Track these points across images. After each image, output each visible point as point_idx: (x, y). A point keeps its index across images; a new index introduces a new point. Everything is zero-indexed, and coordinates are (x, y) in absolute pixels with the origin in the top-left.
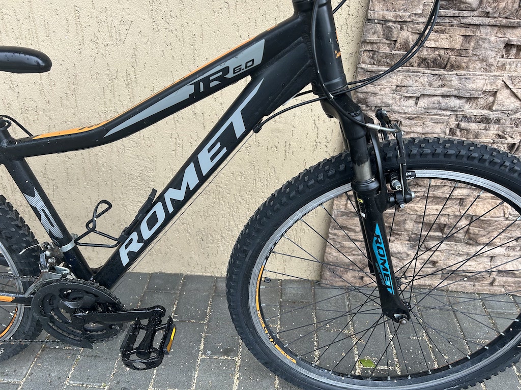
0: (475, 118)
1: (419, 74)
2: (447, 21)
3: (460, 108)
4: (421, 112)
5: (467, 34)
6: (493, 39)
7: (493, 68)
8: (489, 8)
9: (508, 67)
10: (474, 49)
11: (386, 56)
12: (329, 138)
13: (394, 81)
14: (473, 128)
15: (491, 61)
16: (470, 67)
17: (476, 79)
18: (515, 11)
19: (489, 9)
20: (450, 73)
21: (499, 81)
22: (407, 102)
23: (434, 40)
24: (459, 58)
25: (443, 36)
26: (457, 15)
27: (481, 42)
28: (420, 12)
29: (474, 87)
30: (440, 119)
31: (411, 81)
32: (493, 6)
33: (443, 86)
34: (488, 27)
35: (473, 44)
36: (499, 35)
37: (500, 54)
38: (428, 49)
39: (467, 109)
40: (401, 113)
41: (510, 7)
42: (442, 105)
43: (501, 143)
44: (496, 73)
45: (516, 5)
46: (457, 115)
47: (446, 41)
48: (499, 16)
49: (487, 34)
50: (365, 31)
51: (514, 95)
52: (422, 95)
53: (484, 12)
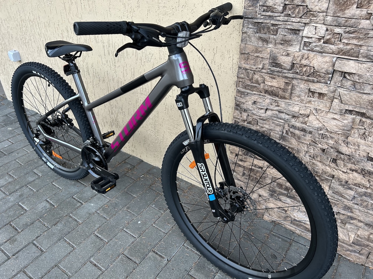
0: (298, 128)
1: (265, 97)
2: (276, 73)
3: (288, 120)
4: (268, 118)
5: (286, 82)
6: (302, 86)
7: (304, 102)
8: (297, 70)
9: (313, 103)
10: (292, 90)
11: (248, 85)
13: (252, 98)
14: (297, 133)
15: (303, 98)
16: (293, 99)
17: (294, 106)
18: (312, 74)
19: (298, 71)
20: (280, 100)
21: (308, 110)
22: (260, 111)
23: (270, 81)
24: (283, 93)
25: (274, 80)
26: (280, 71)
27: (295, 87)
28: (261, 67)
29: (294, 110)
30: (277, 123)
31: (261, 100)
32: (300, 69)
33: (278, 106)
34: (299, 80)
35: (290, 87)
36: (305, 85)
37: (307, 95)
38: (268, 85)
39: (293, 122)
40: (258, 116)
41: (309, 71)
42: (279, 116)
43: (314, 146)
44: (307, 105)
45: (312, 71)
46: (288, 124)
47: (276, 83)
48: (303, 75)
49: (298, 83)
50: (238, 72)
51: (318, 119)
52: (267, 109)
53: (295, 72)
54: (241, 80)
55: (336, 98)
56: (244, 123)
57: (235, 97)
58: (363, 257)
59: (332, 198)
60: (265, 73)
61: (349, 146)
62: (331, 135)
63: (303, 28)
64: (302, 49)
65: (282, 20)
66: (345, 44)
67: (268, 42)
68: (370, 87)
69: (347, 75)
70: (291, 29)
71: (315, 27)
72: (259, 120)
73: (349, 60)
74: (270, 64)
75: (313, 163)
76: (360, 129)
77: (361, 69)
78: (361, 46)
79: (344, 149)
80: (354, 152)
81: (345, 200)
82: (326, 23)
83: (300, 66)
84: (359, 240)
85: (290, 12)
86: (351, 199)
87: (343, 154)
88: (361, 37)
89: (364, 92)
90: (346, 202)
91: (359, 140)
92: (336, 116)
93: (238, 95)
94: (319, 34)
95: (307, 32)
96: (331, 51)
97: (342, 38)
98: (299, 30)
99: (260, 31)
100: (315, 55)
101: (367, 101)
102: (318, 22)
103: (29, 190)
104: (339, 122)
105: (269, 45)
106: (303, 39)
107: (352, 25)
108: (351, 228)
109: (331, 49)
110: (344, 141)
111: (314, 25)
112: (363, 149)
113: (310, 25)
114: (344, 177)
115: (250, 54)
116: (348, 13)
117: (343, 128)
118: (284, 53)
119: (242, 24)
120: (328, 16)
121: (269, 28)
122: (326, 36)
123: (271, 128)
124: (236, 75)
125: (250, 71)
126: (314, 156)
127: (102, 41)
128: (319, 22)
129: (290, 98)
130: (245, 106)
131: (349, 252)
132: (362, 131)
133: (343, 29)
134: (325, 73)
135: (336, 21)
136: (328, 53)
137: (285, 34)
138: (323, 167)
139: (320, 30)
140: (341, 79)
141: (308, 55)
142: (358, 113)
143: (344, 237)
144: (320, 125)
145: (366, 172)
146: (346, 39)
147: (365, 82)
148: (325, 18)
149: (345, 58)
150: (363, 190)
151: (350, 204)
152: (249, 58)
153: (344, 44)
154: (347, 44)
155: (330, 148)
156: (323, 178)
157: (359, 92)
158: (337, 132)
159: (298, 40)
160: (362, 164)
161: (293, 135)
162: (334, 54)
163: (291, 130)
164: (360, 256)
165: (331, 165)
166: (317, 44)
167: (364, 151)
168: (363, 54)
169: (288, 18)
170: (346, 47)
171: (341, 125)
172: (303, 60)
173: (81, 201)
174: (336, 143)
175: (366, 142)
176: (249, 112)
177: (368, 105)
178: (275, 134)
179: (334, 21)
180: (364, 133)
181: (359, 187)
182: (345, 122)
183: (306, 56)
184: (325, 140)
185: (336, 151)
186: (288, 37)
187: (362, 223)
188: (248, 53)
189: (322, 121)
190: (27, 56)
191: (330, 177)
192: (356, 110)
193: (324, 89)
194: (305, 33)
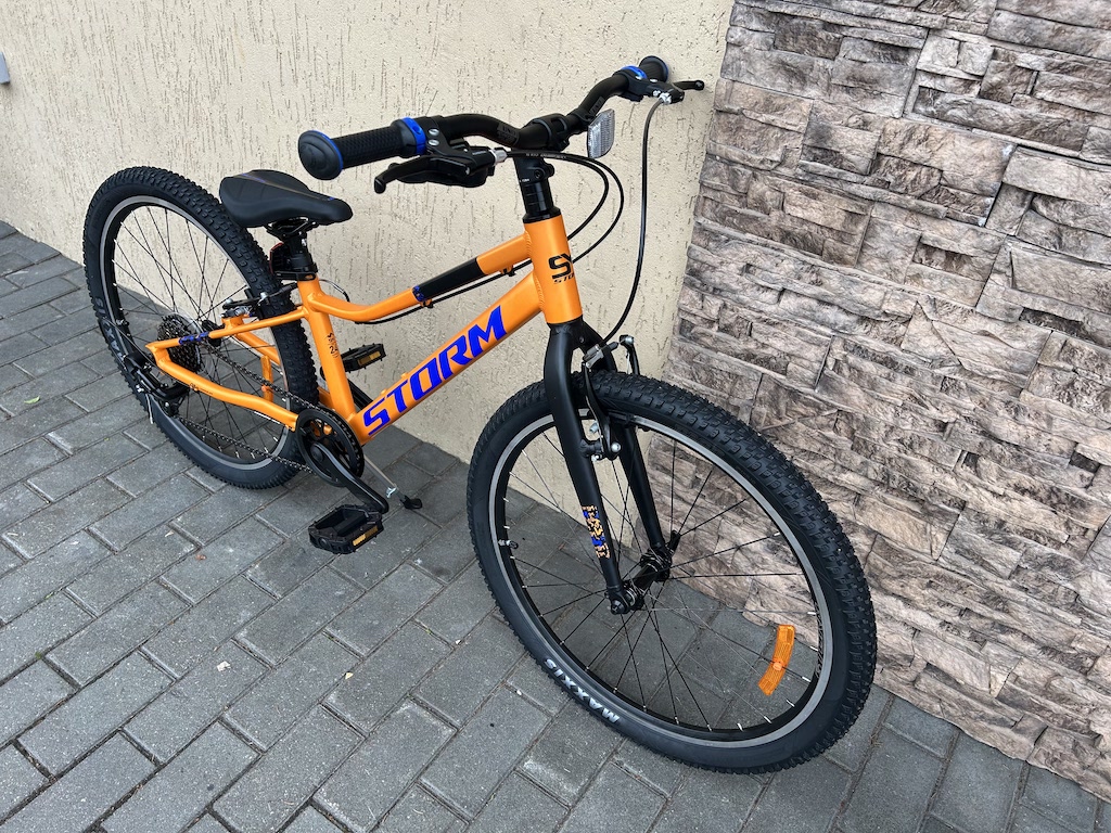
0: (874, 354)
1: (782, 254)
2: (821, 181)
3: (844, 328)
4: (783, 318)
5: (850, 210)
6: (898, 227)
7: (900, 277)
8: (889, 175)
9: (925, 281)
10: (866, 236)
11: (733, 214)
13: (742, 255)
14: (868, 370)
15: (898, 263)
16: (865, 265)
17: (869, 287)
18: (934, 191)
19: (890, 178)
20: (827, 265)
21: (908, 301)
22: (763, 295)
23: (800, 205)
24: (839, 245)
25: (814, 203)
26: (836, 176)
27: (878, 228)
28: (777, 158)
29: (865, 299)
30: (812, 337)
31: (769, 263)
32: (897, 173)
33: (818, 283)
34: (891, 207)
35: (861, 228)
36: (908, 223)
37: (911, 256)
38: (793, 218)
39: (860, 334)
40: (753, 309)
41: (924, 182)
42: (817, 314)
43: (916, 412)
44: (907, 287)
45: (934, 181)
46: (845, 340)
47: (819, 212)
48: (905, 193)
49: (888, 217)
50: (704, 169)
51: (936, 333)
52: (784, 290)
53: (883, 181)
54: (710, 194)
55: (999, 272)
56: (709, 330)
57: (690, 248)
58: (1024, 739)
59: (953, 568)
60: (789, 179)
61: (1020, 418)
62: (972, 383)
63: (922, 42)
64: (909, 108)
65: (859, 11)
66: (1046, 104)
67: (804, 79)
68: (1104, 243)
69: (1039, 204)
70: (881, 44)
71: (957, 42)
72: (755, 324)
73: (1052, 157)
74: (805, 151)
75: (908, 463)
76: (1060, 369)
77: (1084, 186)
78: (1093, 114)
79: (1006, 427)
80: (1032, 438)
81: (990, 576)
82: (994, 34)
83: (898, 164)
84: (1018, 692)
86: (1007, 573)
87: (1000, 442)
88: (1097, 85)
89: (1087, 259)
90: (993, 582)
91: (1053, 403)
92: (991, 327)
93: (698, 240)
94: (969, 68)
95: (931, 55)
96: (1001, 123)
97: (1039, 86)
98: (907, 50)
99: (784, 41)
100: (949, 131)
101: (1090, 286)
102: (969, 26)
103: (32, 496)
104: (999, 344)
105: (808, 89)
106: (918, 78)
107: (1074, 46)
108: (998, 656)
109: (1001, 119)
110: (1008, 403)
111: (956, 35)
112: (1062, 429)
113: (943, 34)
114: (994, 507)
115: (747, 113)
116: (1065, 5)
117: (1011, 363)
118: (853, 120)
119: (727, 16)
120: (1002, 12)
121: (812, 34)
122: (989, 74)
123: (791, 349)
124: (698, 177)
125: (743, 169)
126: (912, 443)
127: (275, 37)
128: (973, 29)
129: (858, 262)
130: (715, 278)
131: (984, 724)
132: (1067, 377)
133: (1043, 58)
134: (975, 190)
135: (1026, 27)
136: (989, 130)
137: (863, 58)
138: (938, 475)
139: (973, 54)
140: (1022, 213)
141: (926, 131)
142: (1060, 322)
143: (976, 681)
144: (942, 350)
145: (1063, 497)
146: (1051, 87)
147: (1093, 228)
148: (992, 15)
149: (1037, 150)
150: (1048, 550)
151: (1005, 587)
152: (742, 127)
153: (1041, 106)
154: (1052, 105)
155: (963, 422)
156: (932, 508)
157: (1072, 259)
158: (989, 374)
159: (900, 81)
160: (1054, 474)
161: (857, 374)
162: (1009, 133)
163: (851, 359)
164: (1016, 737)
165: (960, 470)
166: (959, 98)
167: (1065, 436)
168: (1097, 141)
169: (876, 6)
170: (1048, 114)
171: (1005, 354)
172: (911, 144)
173: (196, 539)
174: (984, 407)
175: (1073, 410)
176: (727, 297)
177: (1093, 299)
178: (800, 368)
179: (1020, 28)
180: (1071, 384)
181: (1037, 540)
182: (1018, 345)
183: (920, 134)
184: (952, 397)
185: (980, 430)
186: (870, 68)
187: (1033, 645)
188: (740, 113)
189: (947, 337)
190: (30, 69)
191: (953, 507)
192: (1055, 311)
193: (964, 241)
194: (925, 60)
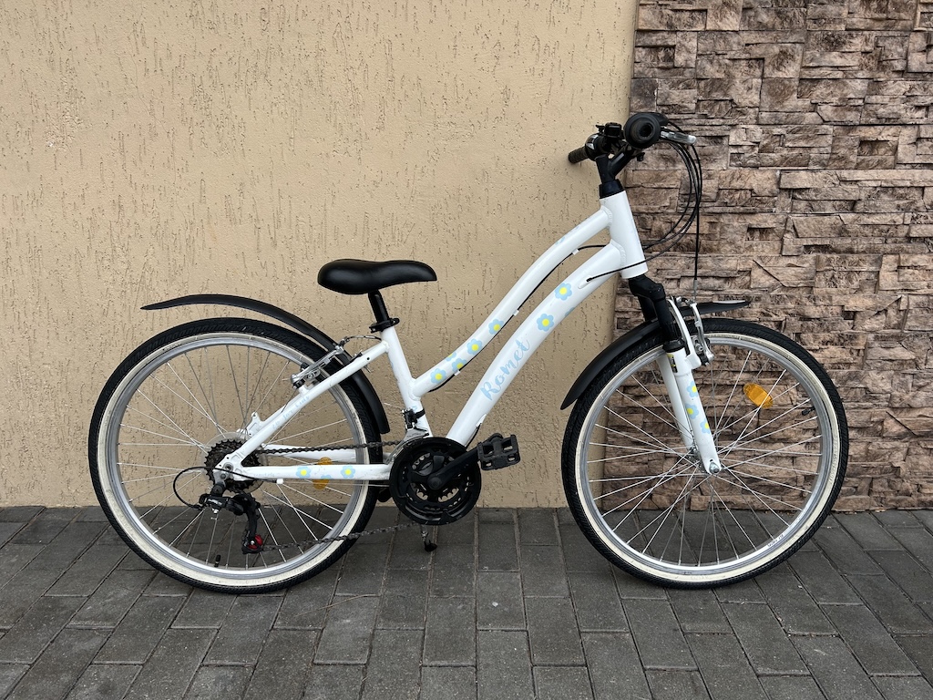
1: (676, 257)
3: (720, 287)
5: (711, 221)
6: (736, 224)
7: (742, 250)
9: (754, 248)
10: (721, 234)
12: (598, 325)
15: (739, 243)
16: (722, 249)
17: (728, 260)
18: (749, 201)
19: (727, 200)
20: (704, 255)
21: (749, 261)
22: (669, 284)
24: (708, 242)
27: (726, 228)
28: (668, 204)
29: (728, 267)
31: (670, 265)
32: (729, 197)
34: (730, 215)
35: (718, 229)
36: (740, 220)
37: (745, 237)
39: (727, 289)
41: (744, 197)
42: (703, 285)
43: (768, 320)
44: (744, 254)
45: (749, 196)
46: (719, 295)
48: (736, 205)
49: (729, 220)
51: (767, 273)
53: (723, 202)
55: (788, 231)
60: (674, 214)
61: (816, 303)
62: (790, 293)
63: (729, 132)
64: (729, 164)
65: (697, 124)
66: (789, 149)
67: (674, 161)
69: (798, 194)
70: (711, 137)
71: (745, 129)
73: (797, 172)
74: (680, 198)
76: (826, 271)
77: (815, 181)
78: (811, 148)
79: (812, 311)
80: (824, 311)
82: (762, 122)
83: (729, 192)
85: (706, 112)
88: (809, 136)
89: (824, 213)
91: (829, 290)
92: (792, 260)
94: (753, 140)
95: (735, 137)
96: (773, 162)
97: (785, 141)
98: (721, 137)
100: (750, 171)
101: (828, 226)
102: (749, 122)
104: (797, 268)
105: (677, 165)
106: (730, 149)
107: (795, 121)
109: (771, 160)
110: (808, 298)
111: (744, 126)
112: (836, 301)
113: (738, 127)
115: (645, 185)
116: (788, 105)
117: (805, 276)
120: (762, 112)
122: (762, 141)
125: (648, 216)
129: (719, 249)
131: (844, 498)
132: (830, 274)
133: (784, 129)
134: (769, 195)
135: (775, 117)
136: (767, 166)
137: (704, 144)
139: (753, 133)
140: (790, 200)
141: (739, 173)
142: (820, 248)
144: (772, 281)
145: (845, 337)
146: (790, 141)
147: (824, 198)
148: (759, 115)
149: (791, 170)
150: (846, 371)
152: (642, 194)
154: (793, 148)
155: (790, 317)
157: (819, 215)
158: (797, 285)
159: (722, 152)
160: (838, 327)
162: (777, 166)
164: (860, 497)
167: (837, 304)
168: (814, 160)
169: (704, 120)
170: (791, 153)
171: (801, 272)
172: (734, 181)
174: (799, 304)
175: (838, 289)
177: (831, 232)
179: (772, 118)
180: (833, 277)
182: (806, 265)
183: (737, 175)
184: (782, 305)
185: (800, 318)
188: (641, 186)
189: (773, 273)
192: (817, 243)
193: (769, 221)
194: (733, 139)
